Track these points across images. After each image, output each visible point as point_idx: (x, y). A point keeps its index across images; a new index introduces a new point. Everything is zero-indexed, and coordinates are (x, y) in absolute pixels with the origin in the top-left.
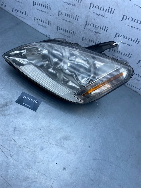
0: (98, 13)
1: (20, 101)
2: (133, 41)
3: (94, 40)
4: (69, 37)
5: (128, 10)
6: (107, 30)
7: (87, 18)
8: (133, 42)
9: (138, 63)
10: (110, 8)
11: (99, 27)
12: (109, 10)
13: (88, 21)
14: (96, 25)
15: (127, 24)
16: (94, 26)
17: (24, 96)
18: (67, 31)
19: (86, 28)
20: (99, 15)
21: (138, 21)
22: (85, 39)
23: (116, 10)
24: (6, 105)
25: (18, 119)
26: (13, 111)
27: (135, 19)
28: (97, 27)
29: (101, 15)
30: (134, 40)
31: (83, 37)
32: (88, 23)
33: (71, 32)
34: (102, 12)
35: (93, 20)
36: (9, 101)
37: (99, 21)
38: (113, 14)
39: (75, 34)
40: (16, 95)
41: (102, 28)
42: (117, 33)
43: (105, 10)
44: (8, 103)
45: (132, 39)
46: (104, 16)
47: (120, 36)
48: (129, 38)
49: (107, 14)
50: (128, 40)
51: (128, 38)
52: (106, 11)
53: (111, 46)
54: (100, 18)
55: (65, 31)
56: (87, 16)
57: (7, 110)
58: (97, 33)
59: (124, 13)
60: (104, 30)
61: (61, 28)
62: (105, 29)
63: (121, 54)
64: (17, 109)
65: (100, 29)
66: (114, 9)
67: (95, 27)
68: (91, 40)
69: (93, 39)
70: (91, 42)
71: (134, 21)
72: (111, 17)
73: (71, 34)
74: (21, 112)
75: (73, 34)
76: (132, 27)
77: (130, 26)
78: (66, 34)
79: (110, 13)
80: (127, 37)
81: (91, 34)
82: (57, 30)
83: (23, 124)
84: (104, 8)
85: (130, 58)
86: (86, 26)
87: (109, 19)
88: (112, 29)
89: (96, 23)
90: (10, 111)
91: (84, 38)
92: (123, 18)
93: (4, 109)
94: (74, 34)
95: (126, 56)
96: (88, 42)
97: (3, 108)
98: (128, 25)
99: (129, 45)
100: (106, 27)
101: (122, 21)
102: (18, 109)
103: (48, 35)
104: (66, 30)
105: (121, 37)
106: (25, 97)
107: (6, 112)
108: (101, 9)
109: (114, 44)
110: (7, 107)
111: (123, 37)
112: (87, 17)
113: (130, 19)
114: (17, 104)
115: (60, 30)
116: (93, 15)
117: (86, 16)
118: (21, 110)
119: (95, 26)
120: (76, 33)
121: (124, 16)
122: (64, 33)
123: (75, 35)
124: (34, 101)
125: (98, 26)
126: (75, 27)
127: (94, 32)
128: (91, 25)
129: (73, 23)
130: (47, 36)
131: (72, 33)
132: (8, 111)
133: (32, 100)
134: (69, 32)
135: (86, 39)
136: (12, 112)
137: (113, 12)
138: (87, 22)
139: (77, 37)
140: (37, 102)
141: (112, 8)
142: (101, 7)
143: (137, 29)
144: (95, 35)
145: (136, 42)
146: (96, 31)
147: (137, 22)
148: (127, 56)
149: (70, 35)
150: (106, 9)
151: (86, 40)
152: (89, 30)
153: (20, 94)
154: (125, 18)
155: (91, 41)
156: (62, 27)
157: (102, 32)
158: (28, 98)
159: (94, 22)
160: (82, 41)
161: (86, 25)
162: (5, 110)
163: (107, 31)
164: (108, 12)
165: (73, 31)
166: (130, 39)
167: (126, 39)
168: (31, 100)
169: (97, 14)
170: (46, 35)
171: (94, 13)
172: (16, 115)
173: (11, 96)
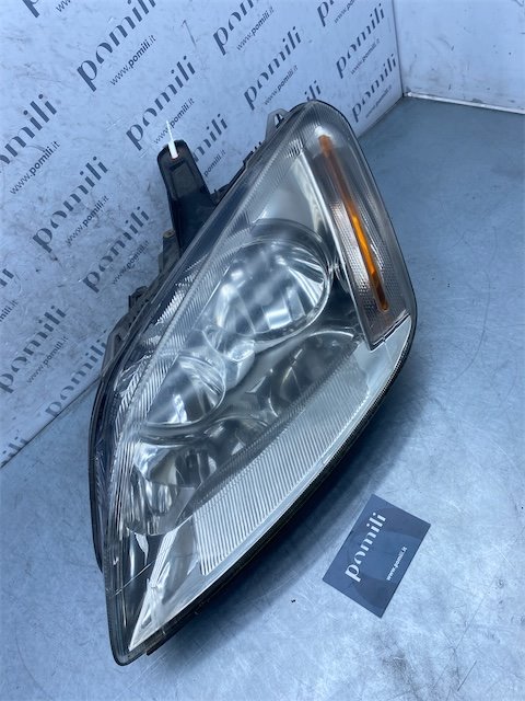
0: (25, 171)
1: (376, 596)
2: (176, 85)
3: (115, 237)
4: (59, 346)
5: (69, 46)
6: (101, 165)
7: (22, 227)
8: (181, 85)
9: (253, 108)
10: (26, 113)
11: (79, 193)
12: (33, 120)
13: (35, 228)
14: (66, 204)
15: (113, 74)
16: (64, 215)
17: (348, 572)
18: (32, 347)
19: (59, 251)
20: (33, 171)
21: (120, 28)
22: (96, 275)
23: (44, 92)
24: (399, 664)
25: (474, 607)
26: (430, 631)
27: (112, 35)
28: (72, 202)
29: (37, 165)
30: (177, 79)
31: (86, 281)
32: (43, 236)
33: (44, 330)
34: (29, 154)
35: (40, 209)
36: (379, 648)
37: (57, 183)
38: (54, 111)
39: (59, 312)
40: (341, 615)
41: (87, 185)
42: (129, 134)
43: (25, 137)
44: (386, 654)
45: (171, 86)
46: (48, 153)
47: (142, 125)
48: (164, 94)
49: (43, 138)
50: (168, 100)
51: (163, 101)
52: (32, 135)
53: (179, 165)
54: (46, 174)
55: (31, 353)
56: (14, 226)
57: (428, 662)
58: (93, 213)
59: (72, 65)
60: (94, 180)
61: (10, 372)
62: (96, 170)
63: (203, 152)
64: (418, 613)
65: (86, 192)
66: (41, 97)
67: (71, 209)
68: (109, 253)
69: (111, 240)
70: (117, 253)
71: (117, 43)
72: (64, 124)
73: (51, 329)
74: (437, 594)
75: (57, 322)
76: (131, 63)
77: (126, 69)
78: (43, 358)
79: (46, 119)
80: (157, 102)
81: (86, 240)
82: (11, 391)
83: (501, 584)
84: (18, 139)
85: (225, 127)
86: (50, 250)
87: (67, 135)
88: (105, 146)
89: (57, 199)
90: (435, 644)
91: (92, 279)
92: (88, 80)
93: (421, 679)
94: (56, 316)
95: (214, 139)
96: (112, 269)
97: (416, 680)
98: (120, 75)
99: (186, 108)
100: (88, 166)
101: (94, 89)
102: (420, 605)
103: (11, 445)
104: (26, 350)
105: (146, 123)
106: (354, 572)
107: (439, 669)
108: (15, 154)
109: (174, 154)
110: (413, 661)
111: (149, 116)
112: (17, 227)
113: (103, 53)
114: (389, 609)
115: (16, 376)
116: (20, 198)
117: (13, 231)
118: (424, 592)
119: (65, 210)
120: (58, 307)
121: (81, 70)
122: (33, 362)
123: (62, 315)
124: (377, 530)
125: (74, 196)
126: (31, 300)
127: (85, 224)
128: (55, 226)
129: (14, 303)
130: (13, 451)
131: (51, 323)
132: (433, 654)
133: (370, 538)
134: (39, 339)
135: (98, 270)
136: (439, 636)
137: (47, 104)
138: (36, 238)
139: (73, 306)
140: (379, 517)
141: (33, 104)
142: (8, 147)
143: (146, 46)
144: (97, 226)
145: (187, 78)
146: (85, 215)
147: (125, 35)
148: (215, 133)
149: (55, 338)
150: (26, 130)
151: (101, 274)
152: (69, 242)
153: (335, 591)
154: (89, 71)
155: (113, 255)
156: (9, 362)
157: (98, 191)
158: (359, 557)
159: (49, 208)
160: (97, 291)
161: (45, 245)
162: (431, 674)
163: (105, 170)
164: (39, 127)
165: (42, 317)
166: (169, 92)
167: (161, 107)
168: (366, 544)
169: (26, 178)
170: (6, 457)
171: (14, 191)
172: (454, 617)
173: (346, 640)
